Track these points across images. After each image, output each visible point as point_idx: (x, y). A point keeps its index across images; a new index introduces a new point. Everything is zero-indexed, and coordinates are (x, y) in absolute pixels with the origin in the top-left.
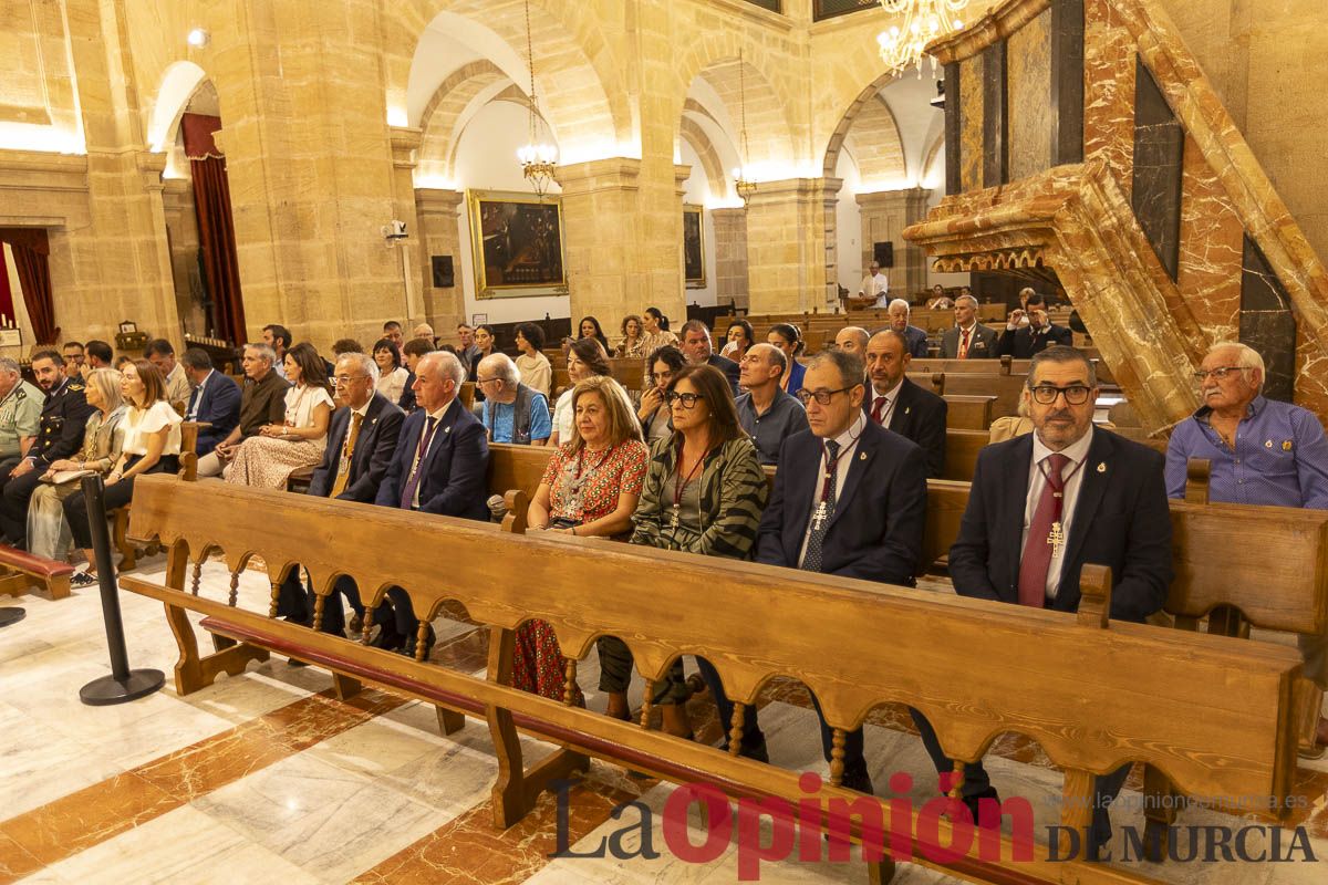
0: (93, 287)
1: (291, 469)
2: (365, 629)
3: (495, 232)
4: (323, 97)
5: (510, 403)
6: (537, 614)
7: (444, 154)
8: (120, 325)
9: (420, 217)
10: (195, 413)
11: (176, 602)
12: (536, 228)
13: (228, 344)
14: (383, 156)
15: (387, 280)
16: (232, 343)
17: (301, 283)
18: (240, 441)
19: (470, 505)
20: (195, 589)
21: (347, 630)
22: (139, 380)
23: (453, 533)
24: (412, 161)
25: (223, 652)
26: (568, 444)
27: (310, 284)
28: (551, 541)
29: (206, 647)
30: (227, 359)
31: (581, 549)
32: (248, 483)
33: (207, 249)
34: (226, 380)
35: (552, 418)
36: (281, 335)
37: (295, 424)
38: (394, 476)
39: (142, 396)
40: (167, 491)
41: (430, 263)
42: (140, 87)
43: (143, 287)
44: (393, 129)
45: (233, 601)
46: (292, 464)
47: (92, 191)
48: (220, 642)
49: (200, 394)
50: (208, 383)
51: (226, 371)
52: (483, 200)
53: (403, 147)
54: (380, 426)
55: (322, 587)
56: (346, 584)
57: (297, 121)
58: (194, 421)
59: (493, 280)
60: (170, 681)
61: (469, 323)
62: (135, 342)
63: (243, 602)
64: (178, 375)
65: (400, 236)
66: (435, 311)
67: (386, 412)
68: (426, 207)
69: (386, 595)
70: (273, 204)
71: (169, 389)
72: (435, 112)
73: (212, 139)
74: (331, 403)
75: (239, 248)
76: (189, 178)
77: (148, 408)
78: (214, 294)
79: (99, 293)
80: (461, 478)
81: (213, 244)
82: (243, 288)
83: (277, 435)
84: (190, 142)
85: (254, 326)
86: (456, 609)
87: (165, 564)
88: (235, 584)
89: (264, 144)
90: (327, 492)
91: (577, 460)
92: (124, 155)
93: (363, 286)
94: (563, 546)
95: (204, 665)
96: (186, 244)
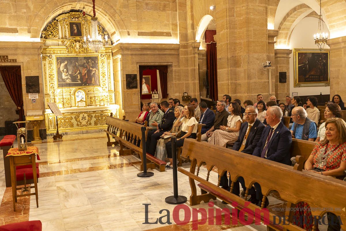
0: (177, 82)
1: (228, 141)
3: (302, 63)
4: (247, 22)
6: (305, 200)
7: (286, 37)
8: (184, 93)
9: (276, 59)
10: (201, 121)
11: (192, 177)
12: (318, 61)
13: (212, 100)
14: (265, 40)
15: (263, 81)
16: (213, 100)
17: (236, 81)
18: (214, 130)
19: (285, 159)
20: (198, 174)
21: (240, 194)
22: (188, 110)
23: (277, 168)
24: (275, 40)
25: (203, 195)
26: (322, 141)
27: (238, 82)
28: (311, 175)
29: (199, 193)
30: (212, 105)
31: (322, 179)
32: (215, 144)
33: (209, 71)
34: (211, 112)
35: (317, 132)
37: (230, 127)
38: (259, 147)
39: (188, 115)
40: (192, 144)
41: (278, 74)
42: (195, 23)
43: (190, 82)
44: (269, 31)
45: (208, 179)
46: (228, 139)
47: (180, 54)
48: (203, 192)
49: (204, 115)
50: (206, 112)
51: (211, 108)
52: (299, 52)
53: (272, 36)
54: (257, 130)
55: (234, 180)
56: (241, 179)
57: (238, 30)
58: (201, 123)
59: (300, 80)
60: (188, 201)
61: (291, 96)
62: (187, 99)
63: (210, 180)
64: (198, 110)
65: (268, 66)
66: (279, 91)
67: (260, 125)
68: (278, 56)
69: (253, 185)
70: (229, 57)
72: (284, 23)
73: (213, 37)
74: (241, 121)
75: (218, 70)
76: (206, 49)
77: (190, 119)
78: (209, 85)
79: (179, 84)
80: (281, 149)
81: (211, 70)
82: (218, 83)
83: (224, 130)
84: (207, 38)
85: (221, 95)
87: (190, 166)
88: (208, 174)
89: (228, 38)
90: (238, 149)
91: (325, 147)
92: (189, 44)
93: (255, 83)
94: (315, 177)
95: (198, 198)
96: (203, 69)
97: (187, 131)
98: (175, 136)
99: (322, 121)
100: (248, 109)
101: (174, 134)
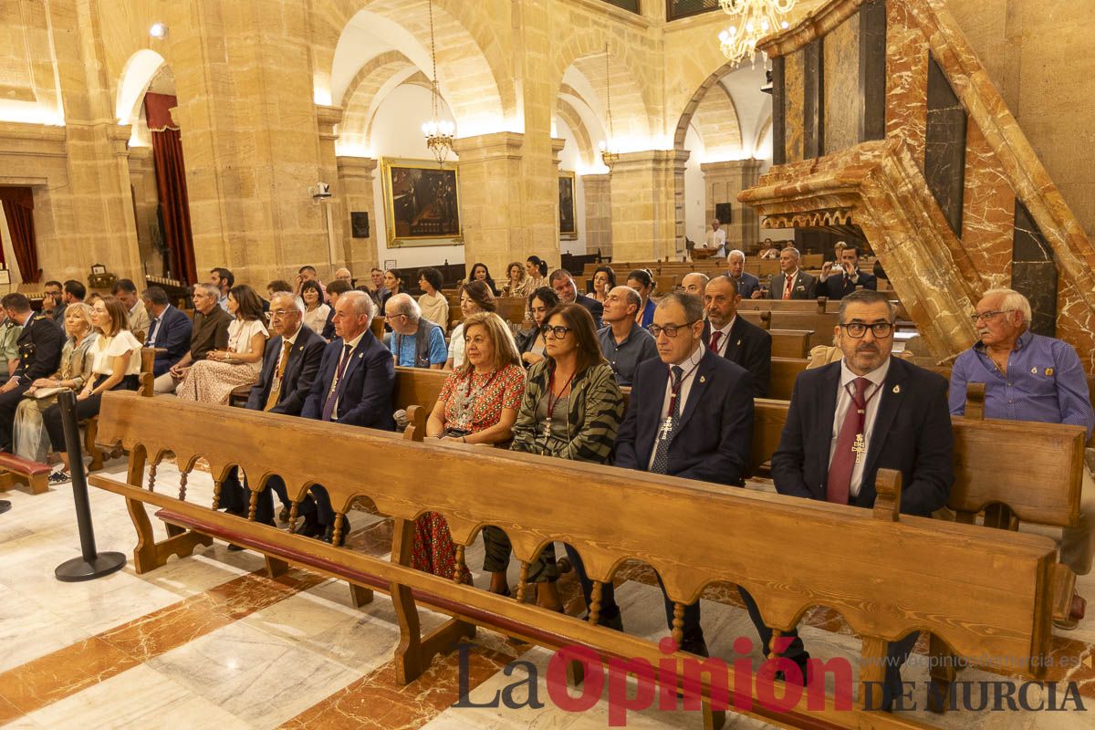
0: (69, 235)
1: (233, 387)
2: (291, 519)
3: (403, 192)
4: (262, 80)
5: (413, 333)
6: (433, 507)
7: (361, 127)
8: (92, 267)
9: (341, 179)
10: (153, 341)
11: (137, 497)
12: (437, 189)
13: (181, 284)
14: (311, 129)
15: (313, 232)
16: (185, 283)
17: (243, 233)
18: (191, 363)
19: (380, 419)
20: (151, 486)
22: (107, 313)
23: (364, 441)
24: (335, 133)
25: (174, 538)
26: (460, 368)
27: (249, 234)
28: (445, 447)
29: (160, 534)
30: (181, 296)
31: (468, 454)
32: (197, 399)
33: (165, 205)
34: (181, 314)
35: (447, 347)
36: (226, 276)
37: (236, 351)
38: (317, 393)
39: (109, 326)
40: (127, 404)
41: (350, 218)
42: (110, 71)
43: (111, 236)
44: (319, 107)
45: (182, 496)
46: (234, 383)
47: (70, 155)
48: (172, 530)
49: (158, 326)
50: (164, 316)
51: (180, 306)
52: (394, 166)
53: (327, 121)
54: (306, 352)
55: (255, 485)
56: (276, 482)
57: (239, 100)
58: (152, 347)
59: (401, 232)
60: (130, 562)
61: (382, 268)
62: (105, 282)
63: (191, 497)
64: (140, 310)
65: (324, 196)
66: (353, 256)
67: (311, 341)
68: (346, 172)
69: (309, 491)
70: (219, 169)
71: (132, 321)
72: (355, 93)
73: (169, 113)
74: (266, 333)
75: (191, 204)
76: (150, 146)
77: (114, 336)
78: (170, 242)
79: (74, 241)
80: (373, 395)
81: (170, 203)
82: (194, 237)
83: (221, 359)
84: (151, 116)
85: (203, 269)
86: (367, 504)
87: (128, 465)
88: (184, 482)
89: (213, 119)
90: (262, 406)
91: (467, 381)
92: (95, 128)
93: (293, 236)
94: (454, 452)
95: (159, 548)
96: (147, 200)
97: (109, 372)
98: (72, 387)
99: (455, 322)
100: (277, 300)
101: (71, 382)
